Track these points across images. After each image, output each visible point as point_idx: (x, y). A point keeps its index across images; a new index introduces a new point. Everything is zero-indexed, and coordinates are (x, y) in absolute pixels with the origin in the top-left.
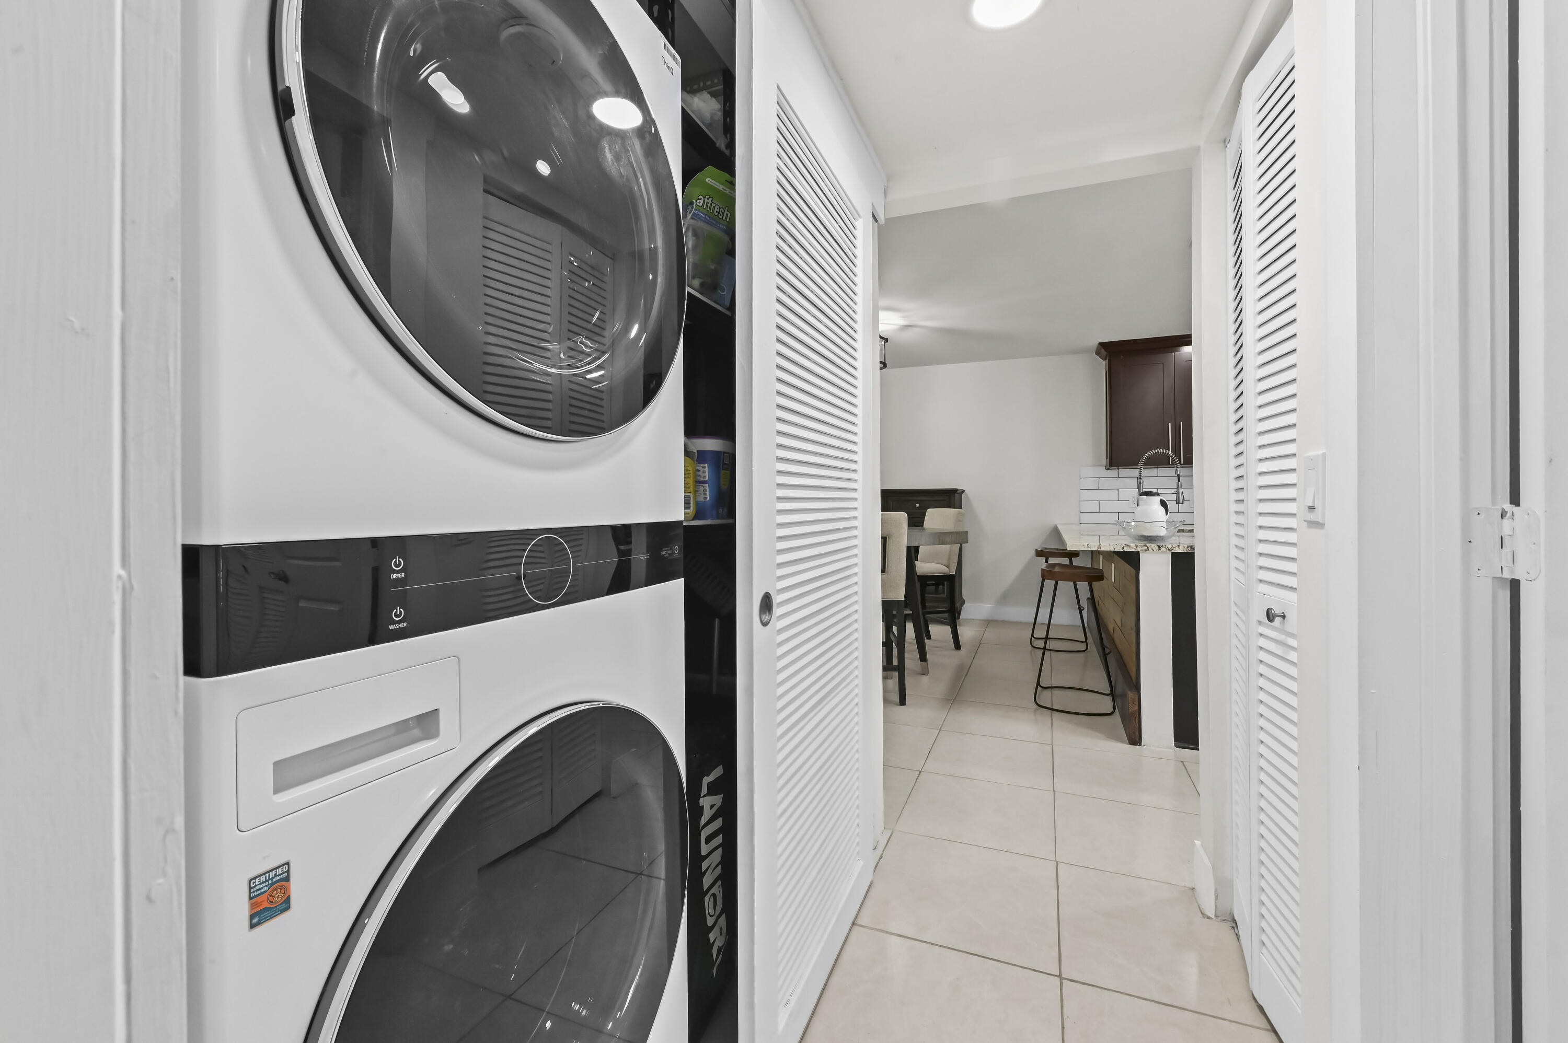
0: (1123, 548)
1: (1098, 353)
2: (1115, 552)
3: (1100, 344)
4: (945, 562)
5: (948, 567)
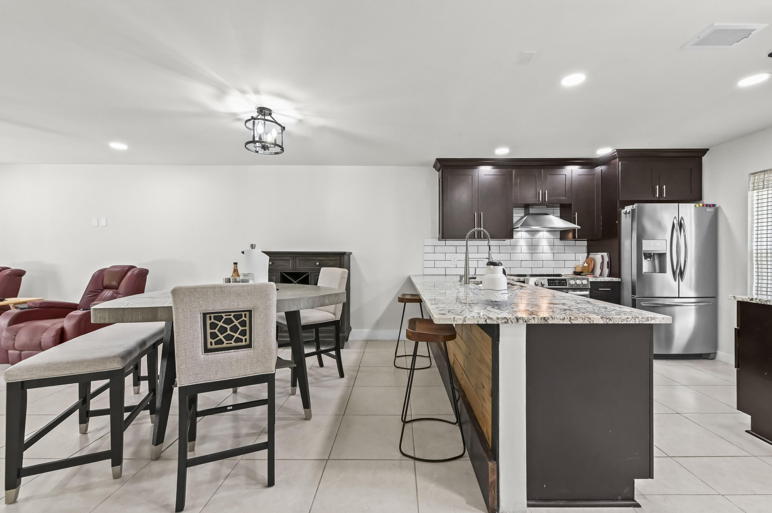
0: (486, 321)
1: (435, 167)
2: (479, 325)
3: (437, 159)
4: (333, 311)
5: (334, 314)
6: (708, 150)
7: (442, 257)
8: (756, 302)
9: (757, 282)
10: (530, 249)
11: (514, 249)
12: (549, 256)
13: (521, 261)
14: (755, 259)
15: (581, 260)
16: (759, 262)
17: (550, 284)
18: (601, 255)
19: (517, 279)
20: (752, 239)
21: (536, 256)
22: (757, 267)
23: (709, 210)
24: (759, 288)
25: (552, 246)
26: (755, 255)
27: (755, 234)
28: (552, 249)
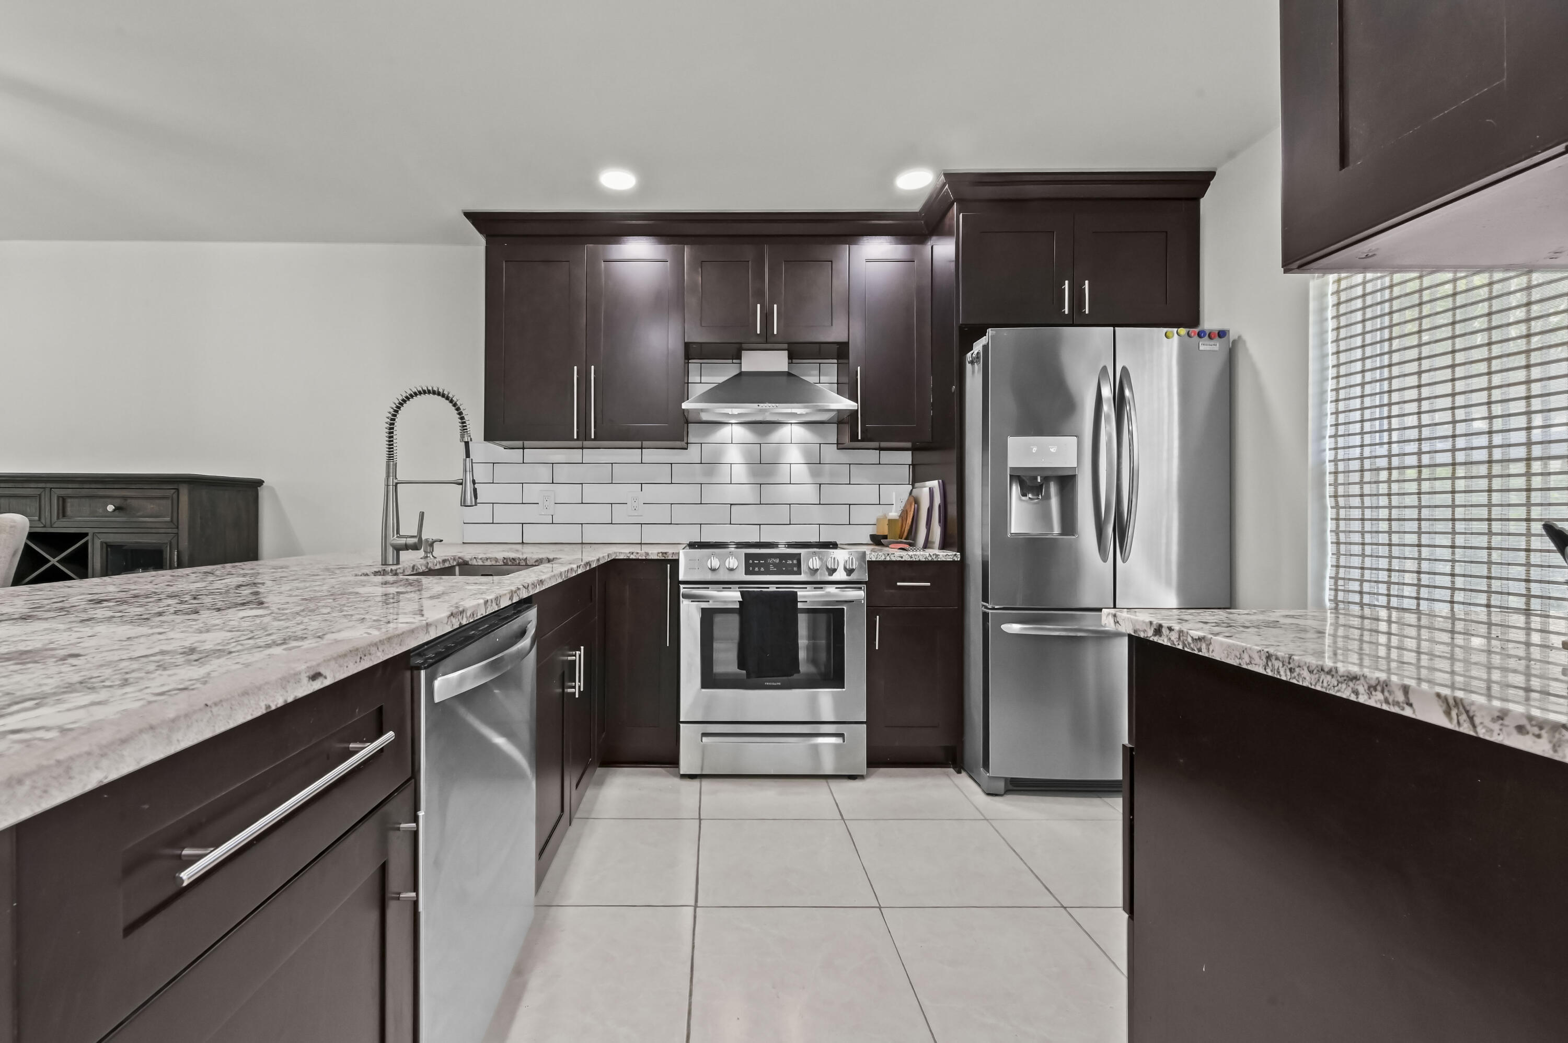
6: (1210, 175)
7: (513, 492)
8: (1169, 644)
9: (1335, 564)
10: (754, 473)
11: (710, 473)
12: (808, 493)
13: (731, 504)
14: (1329, 490)
15: (894, 503)
16: (1342, 501)
17: (751, 569)
18: (930, 488)
19: (658, 553)
20: (1321, 428)
21: (771, 493)
22: (1334, 517)
23: (1208, 348)
24: (1341, 582)
25: (815, 463)
26: (1329, 479)
27: (1329, 413)
28: (814, 474)
